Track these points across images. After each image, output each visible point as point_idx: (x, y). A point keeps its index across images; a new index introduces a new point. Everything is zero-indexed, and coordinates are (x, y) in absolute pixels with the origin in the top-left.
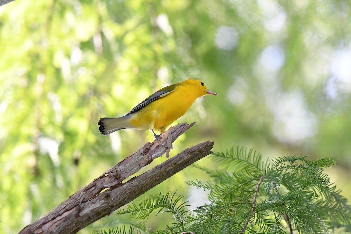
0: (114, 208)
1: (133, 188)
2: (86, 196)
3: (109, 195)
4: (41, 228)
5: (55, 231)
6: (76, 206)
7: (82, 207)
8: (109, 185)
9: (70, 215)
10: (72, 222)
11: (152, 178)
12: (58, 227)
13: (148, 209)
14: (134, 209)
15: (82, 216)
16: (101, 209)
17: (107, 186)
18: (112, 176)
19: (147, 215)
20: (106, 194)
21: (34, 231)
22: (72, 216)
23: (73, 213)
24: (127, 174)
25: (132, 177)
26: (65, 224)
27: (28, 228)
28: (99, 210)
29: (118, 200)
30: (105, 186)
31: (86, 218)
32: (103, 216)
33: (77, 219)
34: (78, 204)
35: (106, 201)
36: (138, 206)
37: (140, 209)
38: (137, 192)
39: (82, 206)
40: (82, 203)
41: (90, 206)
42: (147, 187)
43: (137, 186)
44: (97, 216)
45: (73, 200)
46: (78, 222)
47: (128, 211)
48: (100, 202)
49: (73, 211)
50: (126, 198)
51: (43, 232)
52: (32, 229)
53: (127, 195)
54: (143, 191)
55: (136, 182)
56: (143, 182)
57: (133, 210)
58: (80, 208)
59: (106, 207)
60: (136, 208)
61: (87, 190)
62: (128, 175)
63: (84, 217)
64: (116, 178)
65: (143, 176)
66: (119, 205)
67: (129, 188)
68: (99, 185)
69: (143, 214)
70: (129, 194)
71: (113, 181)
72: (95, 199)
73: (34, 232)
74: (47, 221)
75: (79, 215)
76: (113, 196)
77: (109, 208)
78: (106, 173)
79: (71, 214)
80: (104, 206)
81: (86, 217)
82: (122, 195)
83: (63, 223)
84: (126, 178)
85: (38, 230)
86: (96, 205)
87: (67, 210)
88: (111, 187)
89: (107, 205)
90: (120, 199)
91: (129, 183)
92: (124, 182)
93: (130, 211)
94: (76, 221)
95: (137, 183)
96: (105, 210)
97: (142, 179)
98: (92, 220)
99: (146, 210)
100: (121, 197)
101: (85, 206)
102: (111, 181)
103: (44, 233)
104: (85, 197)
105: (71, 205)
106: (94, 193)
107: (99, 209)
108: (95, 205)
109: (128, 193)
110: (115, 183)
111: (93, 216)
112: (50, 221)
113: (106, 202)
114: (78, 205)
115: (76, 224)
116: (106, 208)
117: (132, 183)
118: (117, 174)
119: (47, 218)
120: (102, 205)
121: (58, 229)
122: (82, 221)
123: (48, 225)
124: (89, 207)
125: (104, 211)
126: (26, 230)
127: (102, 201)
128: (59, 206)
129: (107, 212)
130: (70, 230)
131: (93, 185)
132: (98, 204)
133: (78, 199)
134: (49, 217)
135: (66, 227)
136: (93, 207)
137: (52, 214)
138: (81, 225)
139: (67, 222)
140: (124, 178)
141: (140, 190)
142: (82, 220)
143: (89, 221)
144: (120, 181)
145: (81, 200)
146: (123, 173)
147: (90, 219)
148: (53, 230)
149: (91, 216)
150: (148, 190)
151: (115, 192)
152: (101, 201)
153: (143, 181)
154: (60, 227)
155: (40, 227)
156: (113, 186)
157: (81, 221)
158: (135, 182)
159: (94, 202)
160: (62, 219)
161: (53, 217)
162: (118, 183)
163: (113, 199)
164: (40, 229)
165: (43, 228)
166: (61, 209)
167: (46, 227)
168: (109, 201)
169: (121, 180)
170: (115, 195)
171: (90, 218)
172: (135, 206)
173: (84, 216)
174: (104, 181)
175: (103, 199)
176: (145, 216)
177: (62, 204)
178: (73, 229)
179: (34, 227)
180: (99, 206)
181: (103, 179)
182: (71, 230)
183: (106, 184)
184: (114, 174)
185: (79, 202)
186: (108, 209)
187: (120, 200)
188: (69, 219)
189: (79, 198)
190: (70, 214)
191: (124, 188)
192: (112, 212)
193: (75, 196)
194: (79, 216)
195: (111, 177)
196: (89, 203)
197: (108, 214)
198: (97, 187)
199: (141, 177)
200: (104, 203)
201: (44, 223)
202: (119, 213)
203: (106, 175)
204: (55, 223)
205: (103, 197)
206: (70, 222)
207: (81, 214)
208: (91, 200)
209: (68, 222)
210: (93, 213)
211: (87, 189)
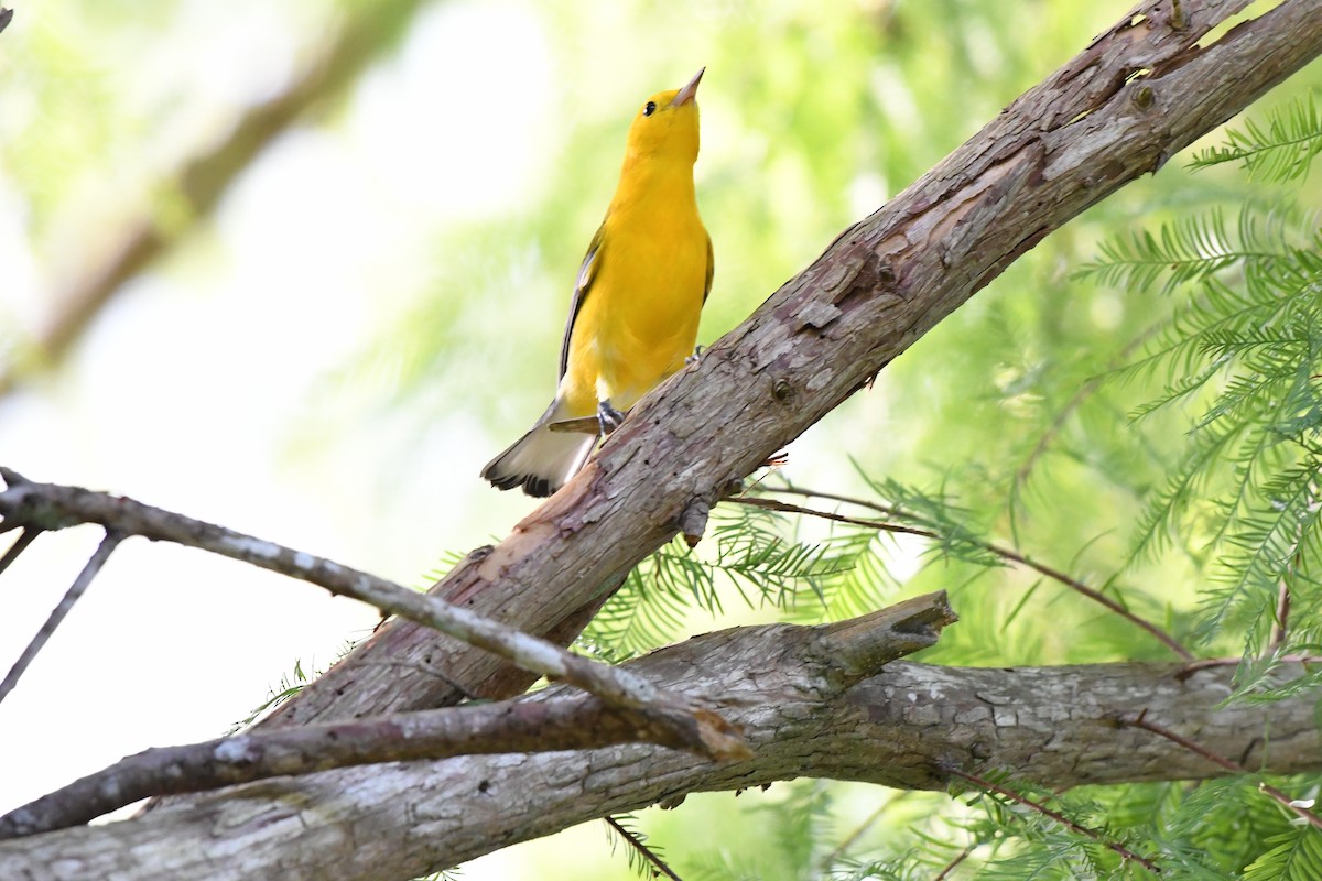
0: (1173, 144)
1: (1242, 63)
2: (1064, 103)
3: (1151, 94)
4: (903, 234)
5: (954, 242)
6: (1030, 142)
7: (1050, 147)
8: (1149, 56)
9: (1010, 178)
10: (1019, 205)
11: (1312, 21)
12: (967, 226)
13: (1306, 143)
14: (1251, 145)
15: (1055, 182)
16: (1124, 148)
17: (1142, 62)
18: (1160, 23)
19: (1303, 165)
20: (1141, 92)
21: (874, 248)
22: (1018, 181)
23: (1020, 172)
24: (1217, 11)
25: (1234, 21)
26: (993, 212)
27: (852, 237)
28: (1118, 153)
29: (1186, 113)
30: (1135, 61)
31: (1071, 186)
32: (1134, 176)
33: (1037, 192)
34: (1035, 134)
35: (1143, 118)
36: (1266, 130)
37: (1276, 143)
38: (1258, 79)
39: (1051, 141)
40: (1051, 129)
41: (1080, 142)
42: (1294, 57)
43: (1255, 54)
44: (1108, 178)
45: (1016, 122)
46: (1040, 204)
47: (1231, 152)
48: (1117, 126)
49: (1020, 164)
50: (1215, 102)
51: (910, 247)
52: (867, 239)
53: (1220, 91)
54: (1280, 73)
55: (1251, 39)
56: (1279, 38)
57: (1248, 149)
58: (1045, 149)
59: (1144, 140)
60: (1258, 141)
61: (1068, 81)
62: (1218, 14)
63: (1061, 183)
64: (1175, 30)
65: (1274, 15)
66: (1191, 133)
67: (1227, 63)
68: (1112, 60)
69: (1288, 162)
70: (1228, 86)
71: (1165, 43)
72: (1098, 114)
73: (878, 252)
74: (922, 206)
75: (1042, 176)
76: (1166, 97)
77: (1156, 145)
78: (1136, 13)
79: (1014, 175)
80: (1134, 138)
81: (1067, 183)
82: (1200, 92)
83: (983, 211)
84: (1210, 28)
85: (891, 243)
86: (1104, 137)
87: (996, 162)
88: (1157, 65)
89: (1144, 133)
90: (1192, 107)
91: (1226, 47)
92: (1203, 43)
93: (1237, 153)
94: (1032, 199)
95: (1256, 46)
96: (1140, 153)
97: (1272, 29)
98: (1093, 193)
99: (1299, 144)
100: (1199, 101)
101: (1062, 143)
102: (1157, 42)
103: (914, 251)
104: (1061, 108)
105: (1009, 140)
106: (1095, 91)
107: (1116, 150)
108: (1100, 134)
109: (1221, 82)
110: (1170, 49)
111: (1096, 178)
112: (935, 204)
113: (1142, 123)
114: (1038, 138)
115: (1031, 211)
116: (1143, 144)
117: (1238, 46)
118: (1178, 15)
119: (920, 195)
120: (1125, 134)
121: (966, 235)
122: (1054, 199)
123: (926, 221)
124: (1079, 146)
125: (1136, 157)
126: (845, 244)
127: (1129, 120)
128: (966, 147)
129: (1148, 159)
130: (1012, 235)
131: (1089, 61)
132: (1114, 131)
133: (1033, 117)
134: (928, 190)
135: (994, 224)
136: (1094, 142)
137: (940, 178)
138: (1051, 214)
139: (999, 205)
140: (1206, 28)
141: (1269, 71)
142: (1053, 195)
143: (1082, 197)
144: (1192, 39)
145: (1047, 120)
146: (1200, 8)
147: (1084, 192)
148: (946, 239)
149: (1089, 179)
150: (1298, 68)
151: (1175, 81)
152: (1121, 120)
153: (1279, 33)
154: (972, 226)
155: (898, 231)
156: (1165, 61)
157: (1051, 197)
158: (1248, 42)
159: (1096, 124)
160: (978, 195)
161: (943, 193)
162: (1182, 47)
163: (1166, 110)
164: (899, 239)
165: (909, 234)
166: (973, 159)
167: (920, 230)
168: (1152, 117)
169: (1196, 36)
170: (1175, 95)
171: (1083, 186)
172: (1254, 131)
173: (1060, 178)
174: (1129, 42)
175: (1128, 113)
176: (1296, 168)
177: (977, 138)
178: (1022, 231)
179: (876, 231)
180: (1117, 137)
181: (1125, 35)
182: (1017, 235)
183: (1141, 54)
184: (1165, 15)
185: (1038, 129)
186: (1154, 148)
187: (1196, 109)
188: (1006, 193)
189: (1039, 112)
190: (1008, 174)
191: (1207, 65)
192: (1166, 161)
193: (1023, 107)
194: (1042, 180)
195: (1157, 25)
196: (1079, 129)
197: (1153, 167)
198: (1104, 67)
199: (1270, 23)
200: (1136, 126)
201: (914, 216)
202: (1198, 164)
203: (1136, 20)
204: (954, 211)
205: (1128, 105)
206: (1011, 206)
207: (1049, 173)
208: (1084, 118)
209: (1004, 208)
210: (1096, 166)
211: (1066, 79)
